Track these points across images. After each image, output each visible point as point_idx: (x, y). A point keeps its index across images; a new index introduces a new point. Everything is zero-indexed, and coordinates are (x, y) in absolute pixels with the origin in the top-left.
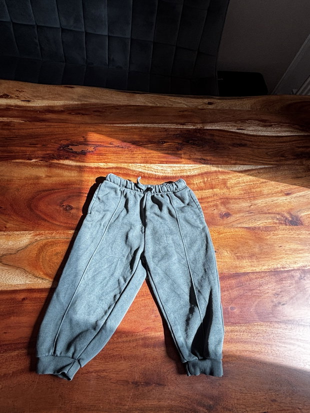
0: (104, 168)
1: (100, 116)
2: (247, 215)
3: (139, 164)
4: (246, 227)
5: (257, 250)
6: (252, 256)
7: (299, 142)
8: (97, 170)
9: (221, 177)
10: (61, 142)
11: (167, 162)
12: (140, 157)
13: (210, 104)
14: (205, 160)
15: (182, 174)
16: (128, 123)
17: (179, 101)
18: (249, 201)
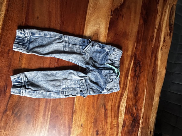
0: (127, 79)
1: (151, 80)
3: (127, 95)
9: (115, 133)
10: (141, 62)
12: (130, 96)
13: (151, 132)
14: (125, 126)
17: (154, 117)
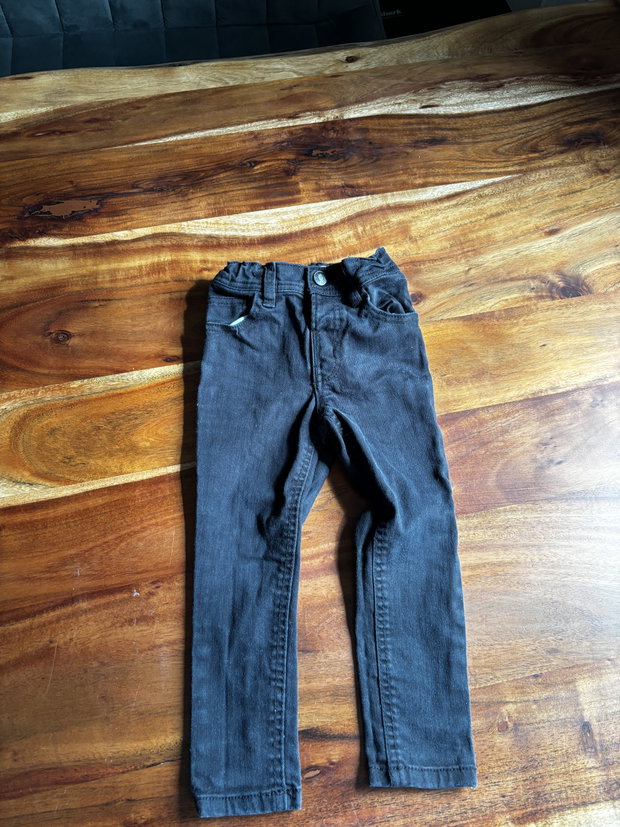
0: (126, 242)
1: (100, 130)
2: (462, 291)
3: (205, 220)
4: (463, 317)
5: (490, 361)
6: (480, 374)
7: (572, 111)
8: (112, 248)
9: (395, 218)
10: (24, 200)
11: (266, 206)
12: (203, 204)
13: (350, 60)
14: (352, 187)
15: (304, 226)
16: (166, 136)
17: (279, 66)
18: (463, 261)
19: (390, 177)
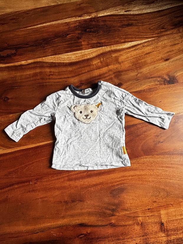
0: (25, 65)
2: (135, 82)
4: (135, 92)
8: (21, 67)
9: (114, 55)
11: (71, 51)
14: (100, 43)
15: (83, 59)
16: (37, 25)
18: (136, 71)
19: (113, 39)
